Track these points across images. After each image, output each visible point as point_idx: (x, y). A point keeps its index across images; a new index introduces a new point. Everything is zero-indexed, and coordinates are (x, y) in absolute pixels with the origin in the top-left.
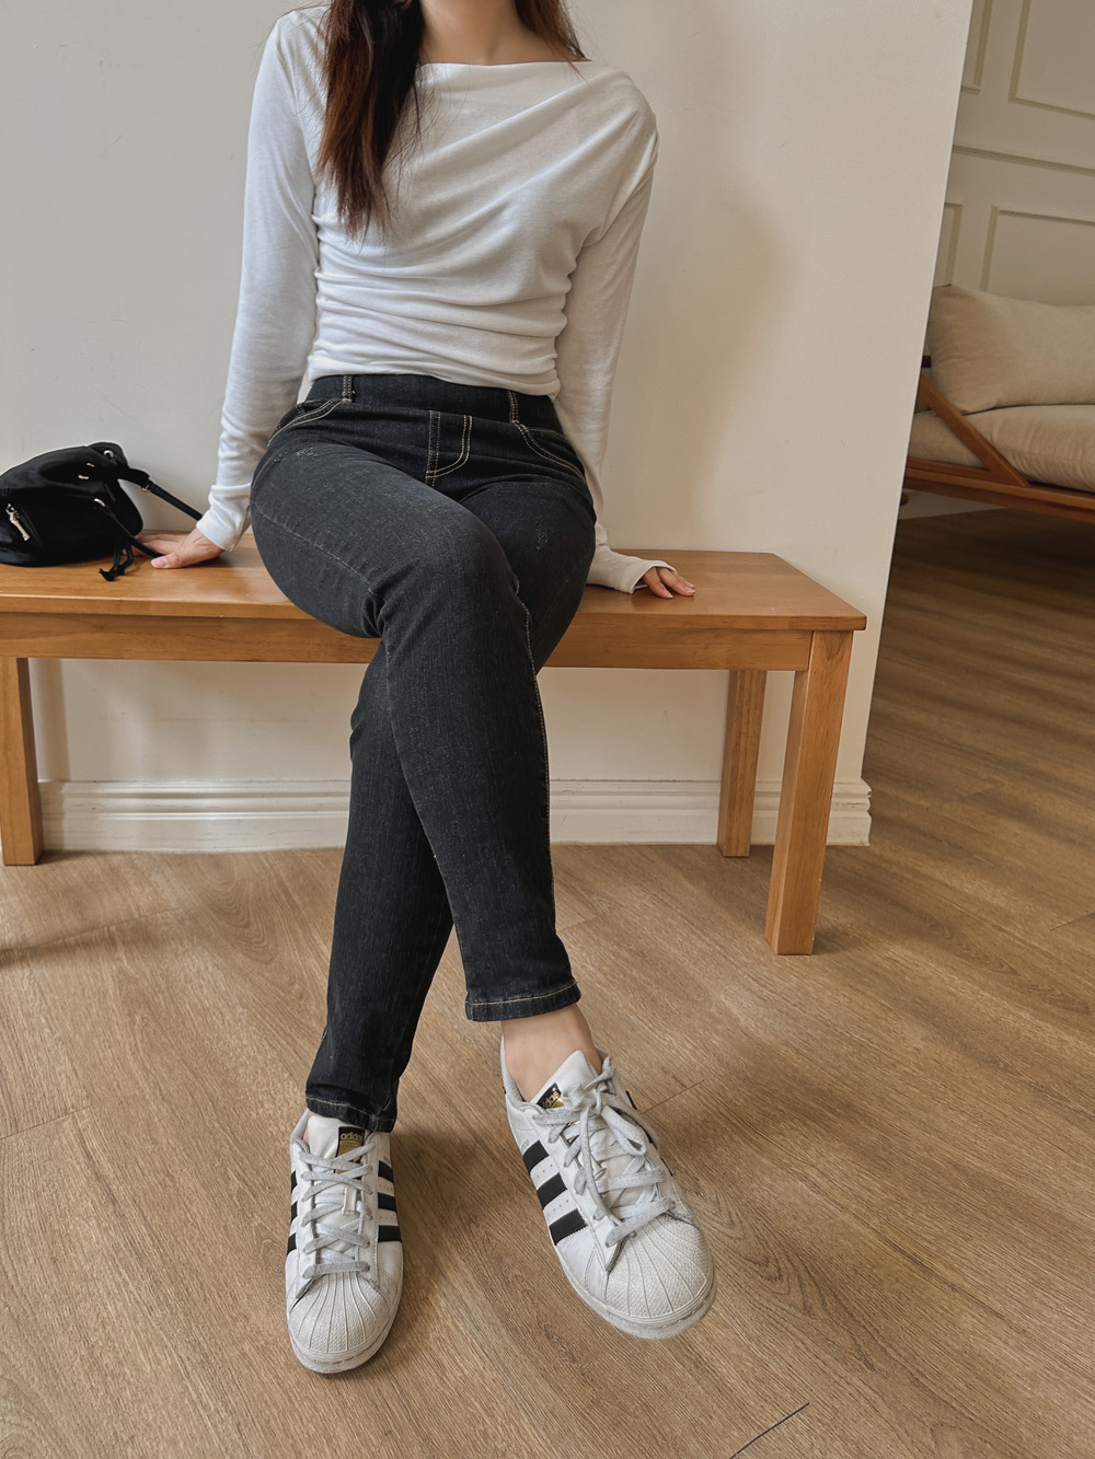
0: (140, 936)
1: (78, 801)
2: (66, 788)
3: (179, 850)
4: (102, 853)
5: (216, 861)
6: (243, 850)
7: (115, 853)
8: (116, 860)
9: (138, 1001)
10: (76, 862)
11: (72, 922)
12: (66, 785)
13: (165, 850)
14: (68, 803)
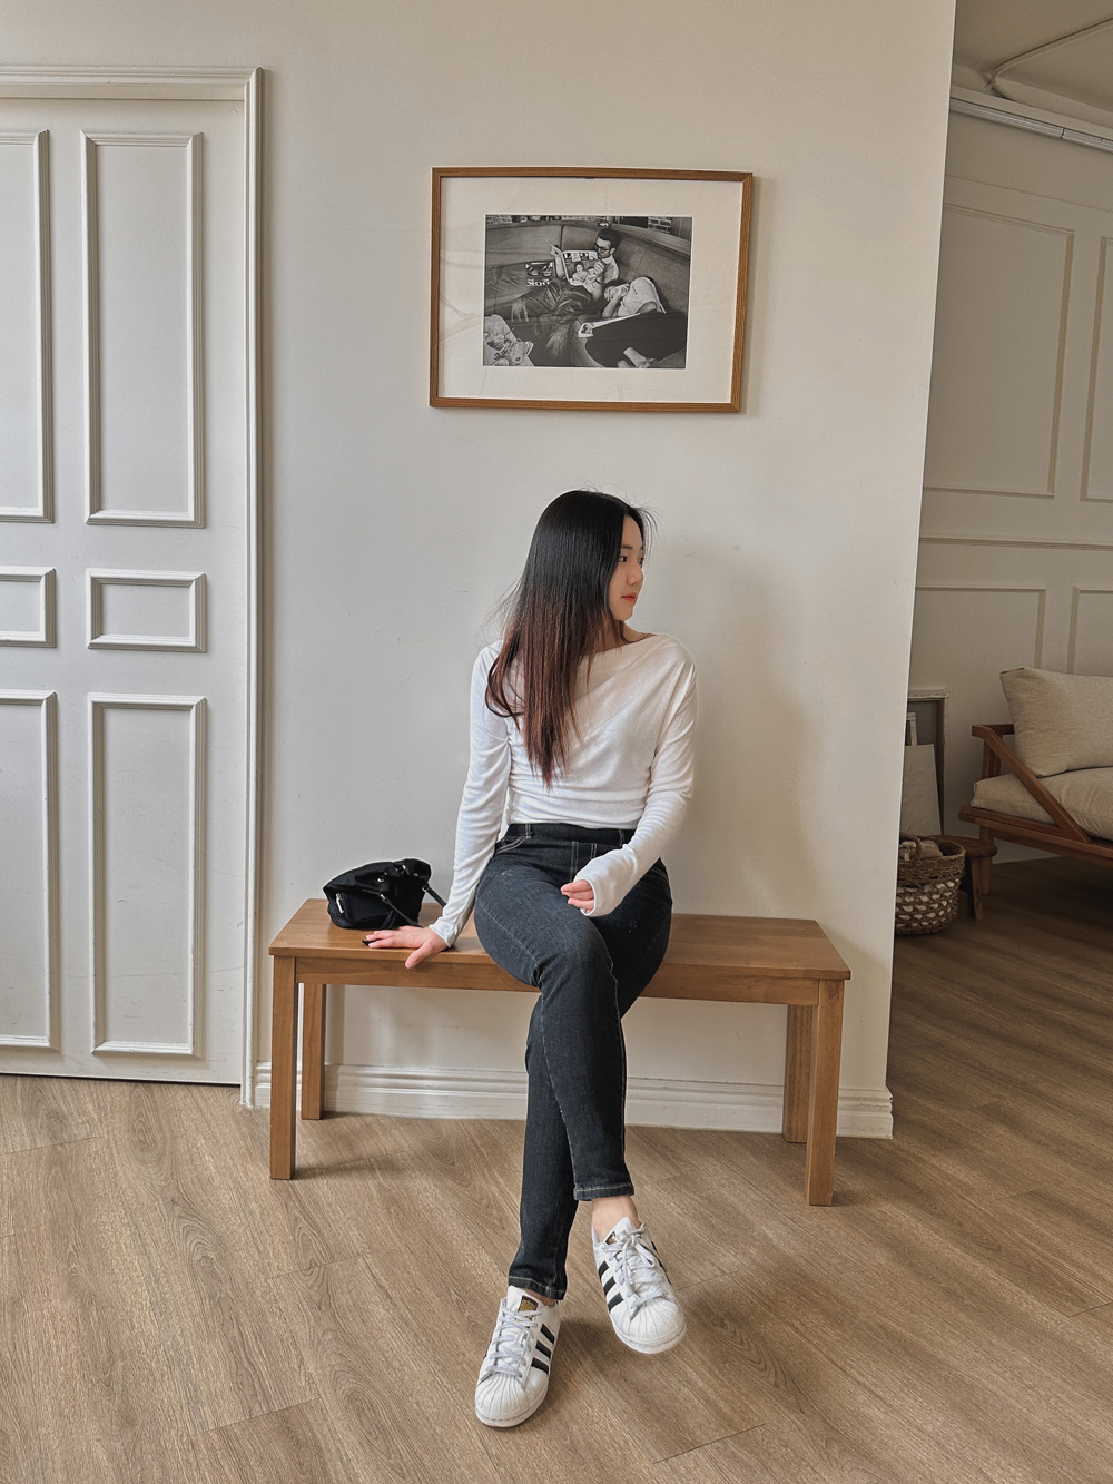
0: (388, 1165)
1: (347, 1078)
2: (341, 1069)
3: (407, 1115)
4: (360, 1115)
5: (430, 1123)
6: (447, 1117)
7: (367, 1115)
8: (368, 1119)
9: (391, 1202)
10: (345, 1119)
11: (347, 1155)
12: (341, 1067)
13: (398, 1114)
14: (341, 1079)
